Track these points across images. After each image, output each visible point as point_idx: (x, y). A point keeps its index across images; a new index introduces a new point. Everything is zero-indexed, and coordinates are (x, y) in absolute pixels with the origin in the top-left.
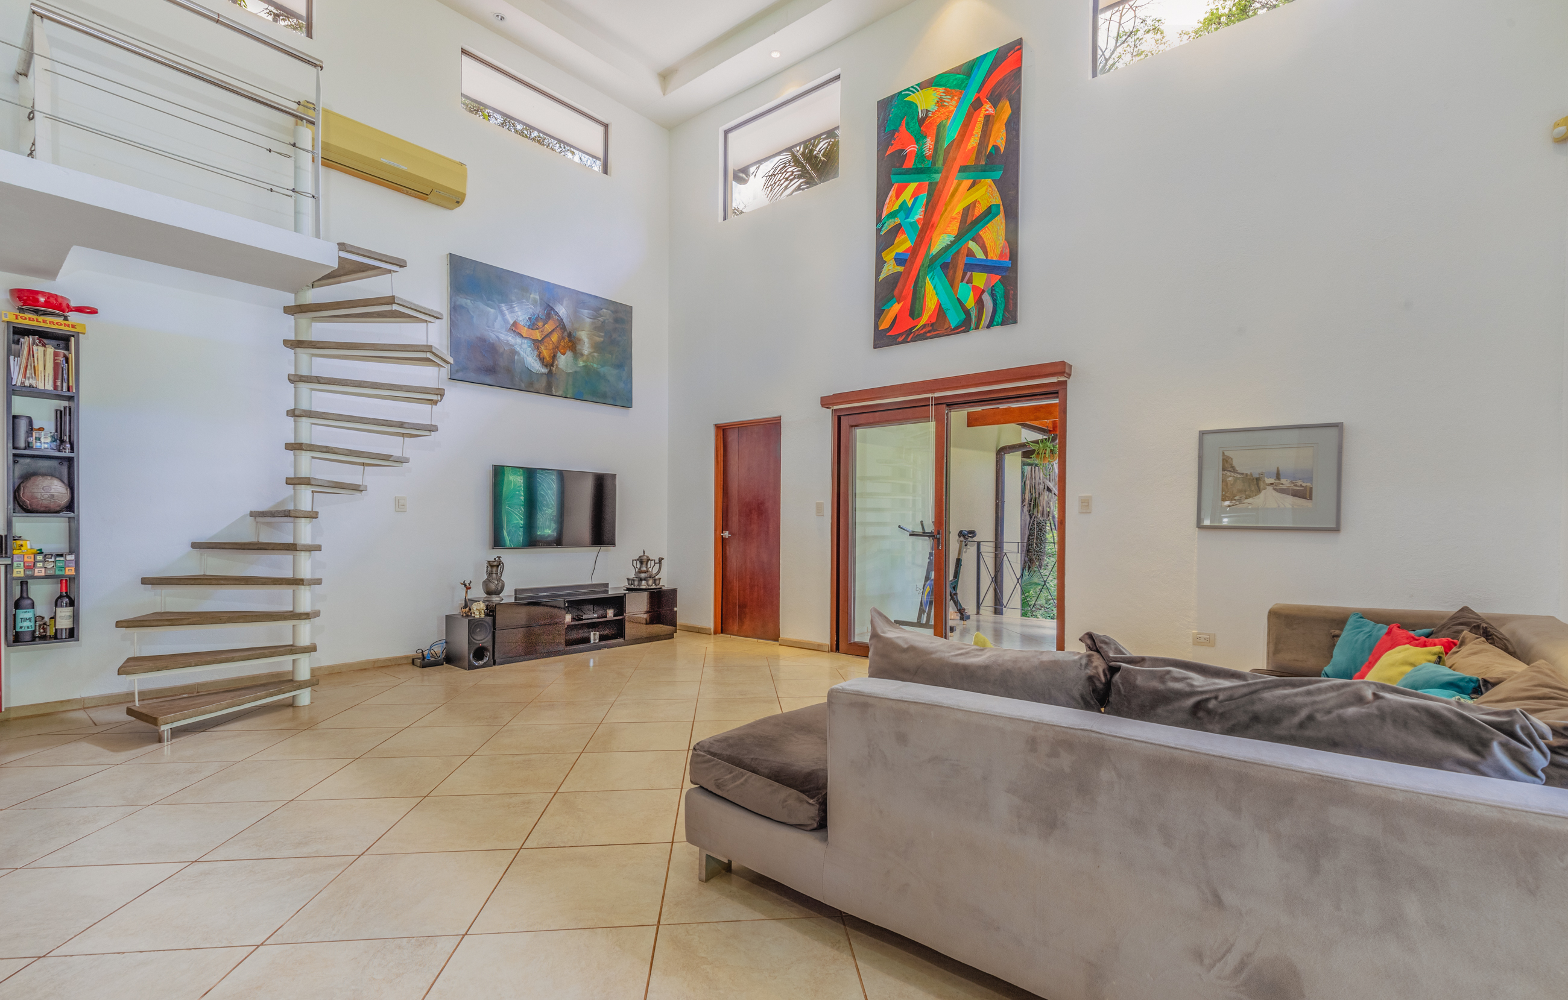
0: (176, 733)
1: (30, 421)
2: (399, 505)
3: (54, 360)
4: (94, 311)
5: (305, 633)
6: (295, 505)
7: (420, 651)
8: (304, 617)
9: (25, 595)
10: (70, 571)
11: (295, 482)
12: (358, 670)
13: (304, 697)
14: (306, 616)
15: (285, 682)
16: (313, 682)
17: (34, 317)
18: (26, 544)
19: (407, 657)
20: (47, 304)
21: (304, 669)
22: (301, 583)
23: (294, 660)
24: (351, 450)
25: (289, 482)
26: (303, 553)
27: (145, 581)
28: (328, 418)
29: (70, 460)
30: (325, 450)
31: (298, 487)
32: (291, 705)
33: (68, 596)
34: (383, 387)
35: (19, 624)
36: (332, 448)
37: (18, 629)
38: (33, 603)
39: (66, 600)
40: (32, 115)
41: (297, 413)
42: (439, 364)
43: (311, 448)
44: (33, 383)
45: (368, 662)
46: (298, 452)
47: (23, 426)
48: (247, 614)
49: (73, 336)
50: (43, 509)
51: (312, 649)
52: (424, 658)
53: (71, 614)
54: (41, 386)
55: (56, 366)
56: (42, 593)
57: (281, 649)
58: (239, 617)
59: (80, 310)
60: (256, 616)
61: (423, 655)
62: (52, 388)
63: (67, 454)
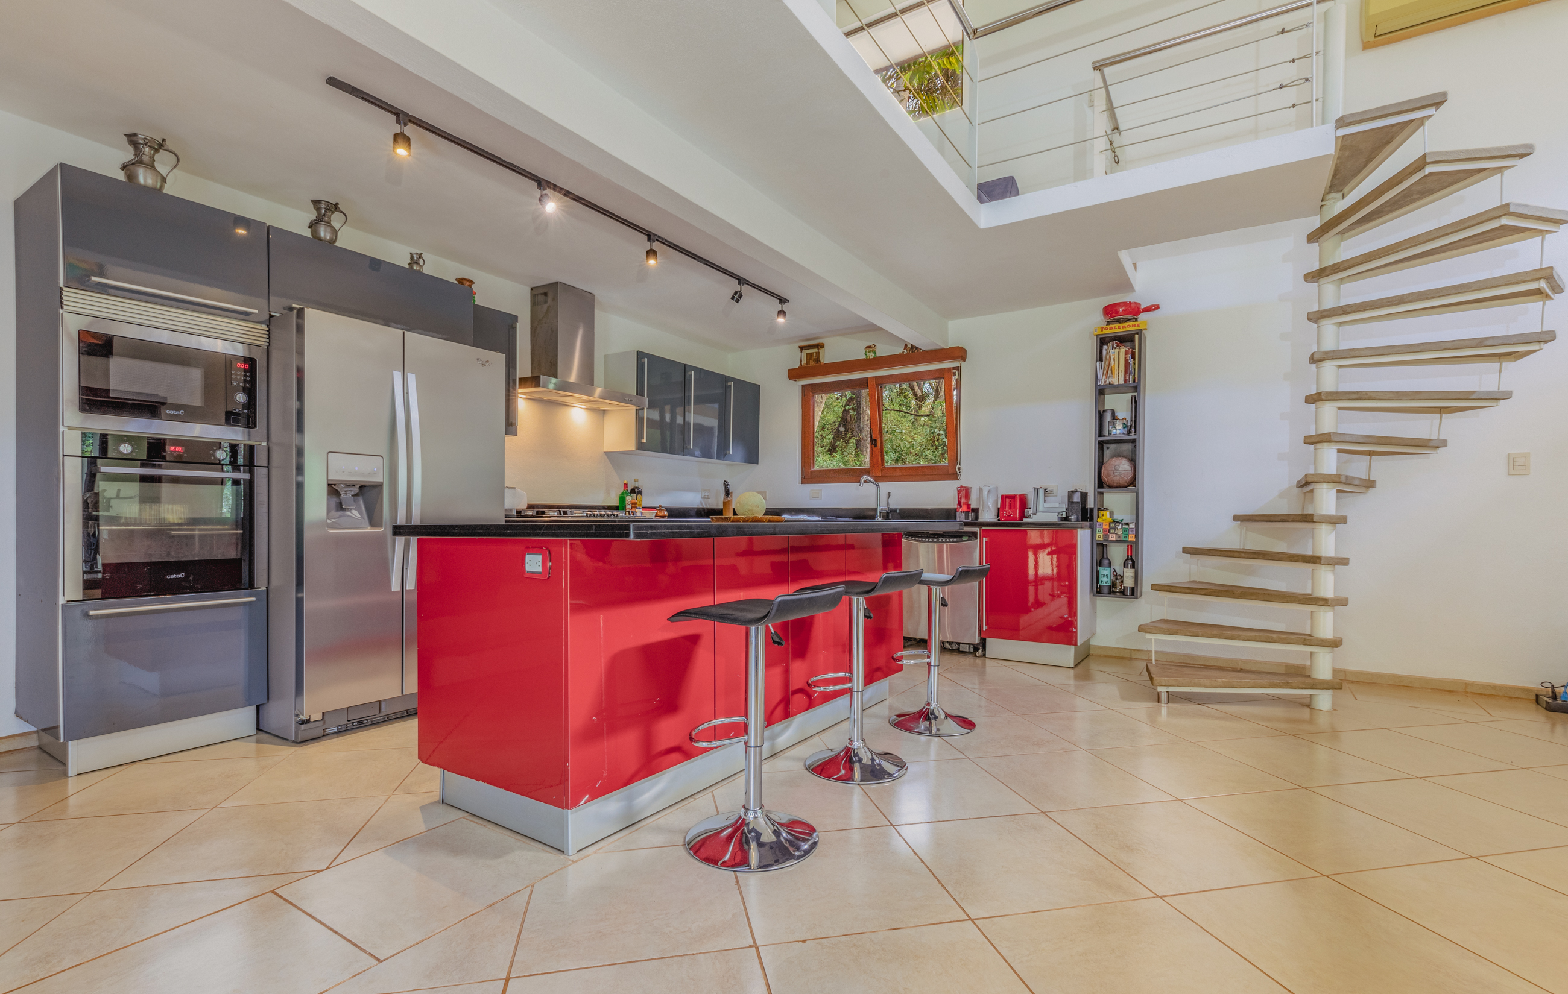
0: (1172, 698)
1: (1113, 412)
2: (1517, 466)
3: (1125, 358)
4: (1157, 307)
5: (1326, 624)
6: (1316, 469)
7: (1549, 685)
8: (1321, 603)
9: (1105, 556)
10: (1131, 537)
11: (1316, 440)
12: (1440, 690)
13: (1324, 700)
14: (1324, 602)
15: (1299, 675)
16: (1336, 685)
17: (1117, 326)
18: (1106, 514)
19: (1527, 690)
20: (1125, 312)
21: (1324, 666)
22: (1318, 561)
23: (1311, 653)
24: (1397, 392)
25: (1307, 441)
26: (1324, 526)
27: (1186, 550)
28: (1357, 355)
29: (1134, 441)
30: (1354, 396)
31: (1319, 446)
32: (1308, 704)
33: (1132, 562)
34: (1437, 295)
35: (1101, 579)
36: (1366, 393)
37: (1100, 583)
38: (1110, 563)
39: (1130, 563)
40: (1116, 158)
41: (1316, 357)
42: (1541, 231)
43: (1334, 396)
44: (1111, 380)
45: (1455, 682)
46: (1319, 404)
47: (1108, 417)
48: (1258, 591)
49: (1137, 333)
50: (1115, 484)
51: (1334, 644)
52: (1554, 697)
53: (1133, 575)
54: (1116, 383)
55: (1126, 362)
56: (1117, 554)
57: (1293, 637)
58: (1252, 594)
59: (1148, 309)
60: (1269, 594)
61: (1554, 693)
62: (1123, 383)
63: (1132, 437)
